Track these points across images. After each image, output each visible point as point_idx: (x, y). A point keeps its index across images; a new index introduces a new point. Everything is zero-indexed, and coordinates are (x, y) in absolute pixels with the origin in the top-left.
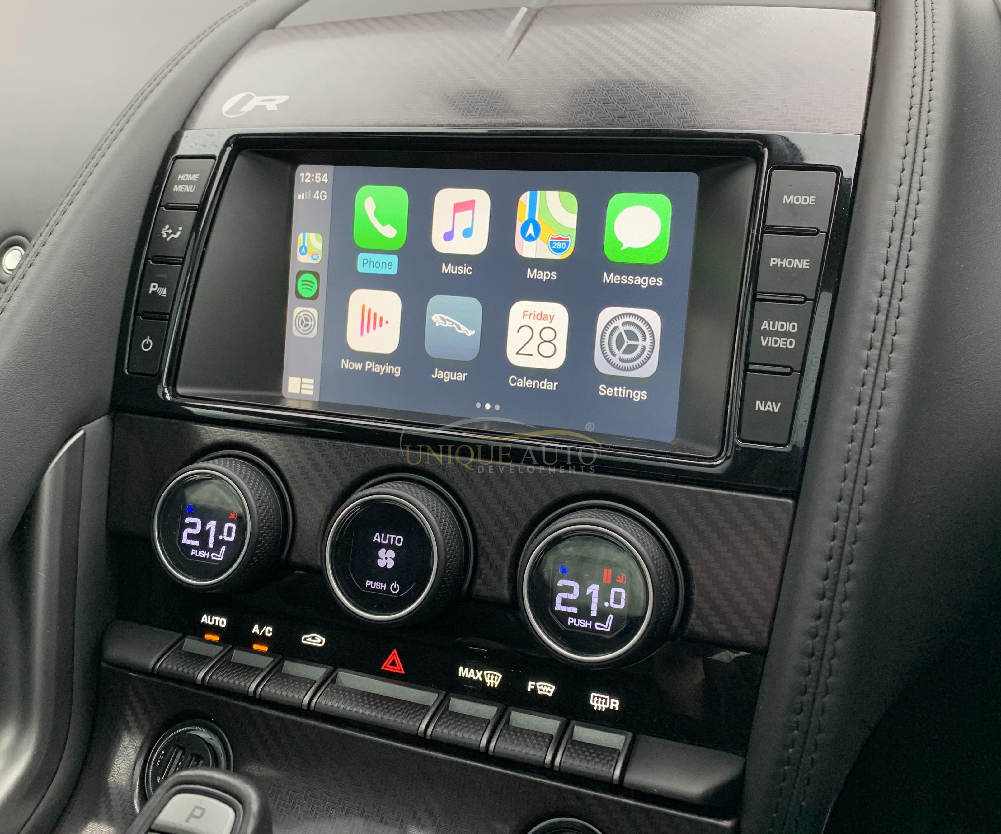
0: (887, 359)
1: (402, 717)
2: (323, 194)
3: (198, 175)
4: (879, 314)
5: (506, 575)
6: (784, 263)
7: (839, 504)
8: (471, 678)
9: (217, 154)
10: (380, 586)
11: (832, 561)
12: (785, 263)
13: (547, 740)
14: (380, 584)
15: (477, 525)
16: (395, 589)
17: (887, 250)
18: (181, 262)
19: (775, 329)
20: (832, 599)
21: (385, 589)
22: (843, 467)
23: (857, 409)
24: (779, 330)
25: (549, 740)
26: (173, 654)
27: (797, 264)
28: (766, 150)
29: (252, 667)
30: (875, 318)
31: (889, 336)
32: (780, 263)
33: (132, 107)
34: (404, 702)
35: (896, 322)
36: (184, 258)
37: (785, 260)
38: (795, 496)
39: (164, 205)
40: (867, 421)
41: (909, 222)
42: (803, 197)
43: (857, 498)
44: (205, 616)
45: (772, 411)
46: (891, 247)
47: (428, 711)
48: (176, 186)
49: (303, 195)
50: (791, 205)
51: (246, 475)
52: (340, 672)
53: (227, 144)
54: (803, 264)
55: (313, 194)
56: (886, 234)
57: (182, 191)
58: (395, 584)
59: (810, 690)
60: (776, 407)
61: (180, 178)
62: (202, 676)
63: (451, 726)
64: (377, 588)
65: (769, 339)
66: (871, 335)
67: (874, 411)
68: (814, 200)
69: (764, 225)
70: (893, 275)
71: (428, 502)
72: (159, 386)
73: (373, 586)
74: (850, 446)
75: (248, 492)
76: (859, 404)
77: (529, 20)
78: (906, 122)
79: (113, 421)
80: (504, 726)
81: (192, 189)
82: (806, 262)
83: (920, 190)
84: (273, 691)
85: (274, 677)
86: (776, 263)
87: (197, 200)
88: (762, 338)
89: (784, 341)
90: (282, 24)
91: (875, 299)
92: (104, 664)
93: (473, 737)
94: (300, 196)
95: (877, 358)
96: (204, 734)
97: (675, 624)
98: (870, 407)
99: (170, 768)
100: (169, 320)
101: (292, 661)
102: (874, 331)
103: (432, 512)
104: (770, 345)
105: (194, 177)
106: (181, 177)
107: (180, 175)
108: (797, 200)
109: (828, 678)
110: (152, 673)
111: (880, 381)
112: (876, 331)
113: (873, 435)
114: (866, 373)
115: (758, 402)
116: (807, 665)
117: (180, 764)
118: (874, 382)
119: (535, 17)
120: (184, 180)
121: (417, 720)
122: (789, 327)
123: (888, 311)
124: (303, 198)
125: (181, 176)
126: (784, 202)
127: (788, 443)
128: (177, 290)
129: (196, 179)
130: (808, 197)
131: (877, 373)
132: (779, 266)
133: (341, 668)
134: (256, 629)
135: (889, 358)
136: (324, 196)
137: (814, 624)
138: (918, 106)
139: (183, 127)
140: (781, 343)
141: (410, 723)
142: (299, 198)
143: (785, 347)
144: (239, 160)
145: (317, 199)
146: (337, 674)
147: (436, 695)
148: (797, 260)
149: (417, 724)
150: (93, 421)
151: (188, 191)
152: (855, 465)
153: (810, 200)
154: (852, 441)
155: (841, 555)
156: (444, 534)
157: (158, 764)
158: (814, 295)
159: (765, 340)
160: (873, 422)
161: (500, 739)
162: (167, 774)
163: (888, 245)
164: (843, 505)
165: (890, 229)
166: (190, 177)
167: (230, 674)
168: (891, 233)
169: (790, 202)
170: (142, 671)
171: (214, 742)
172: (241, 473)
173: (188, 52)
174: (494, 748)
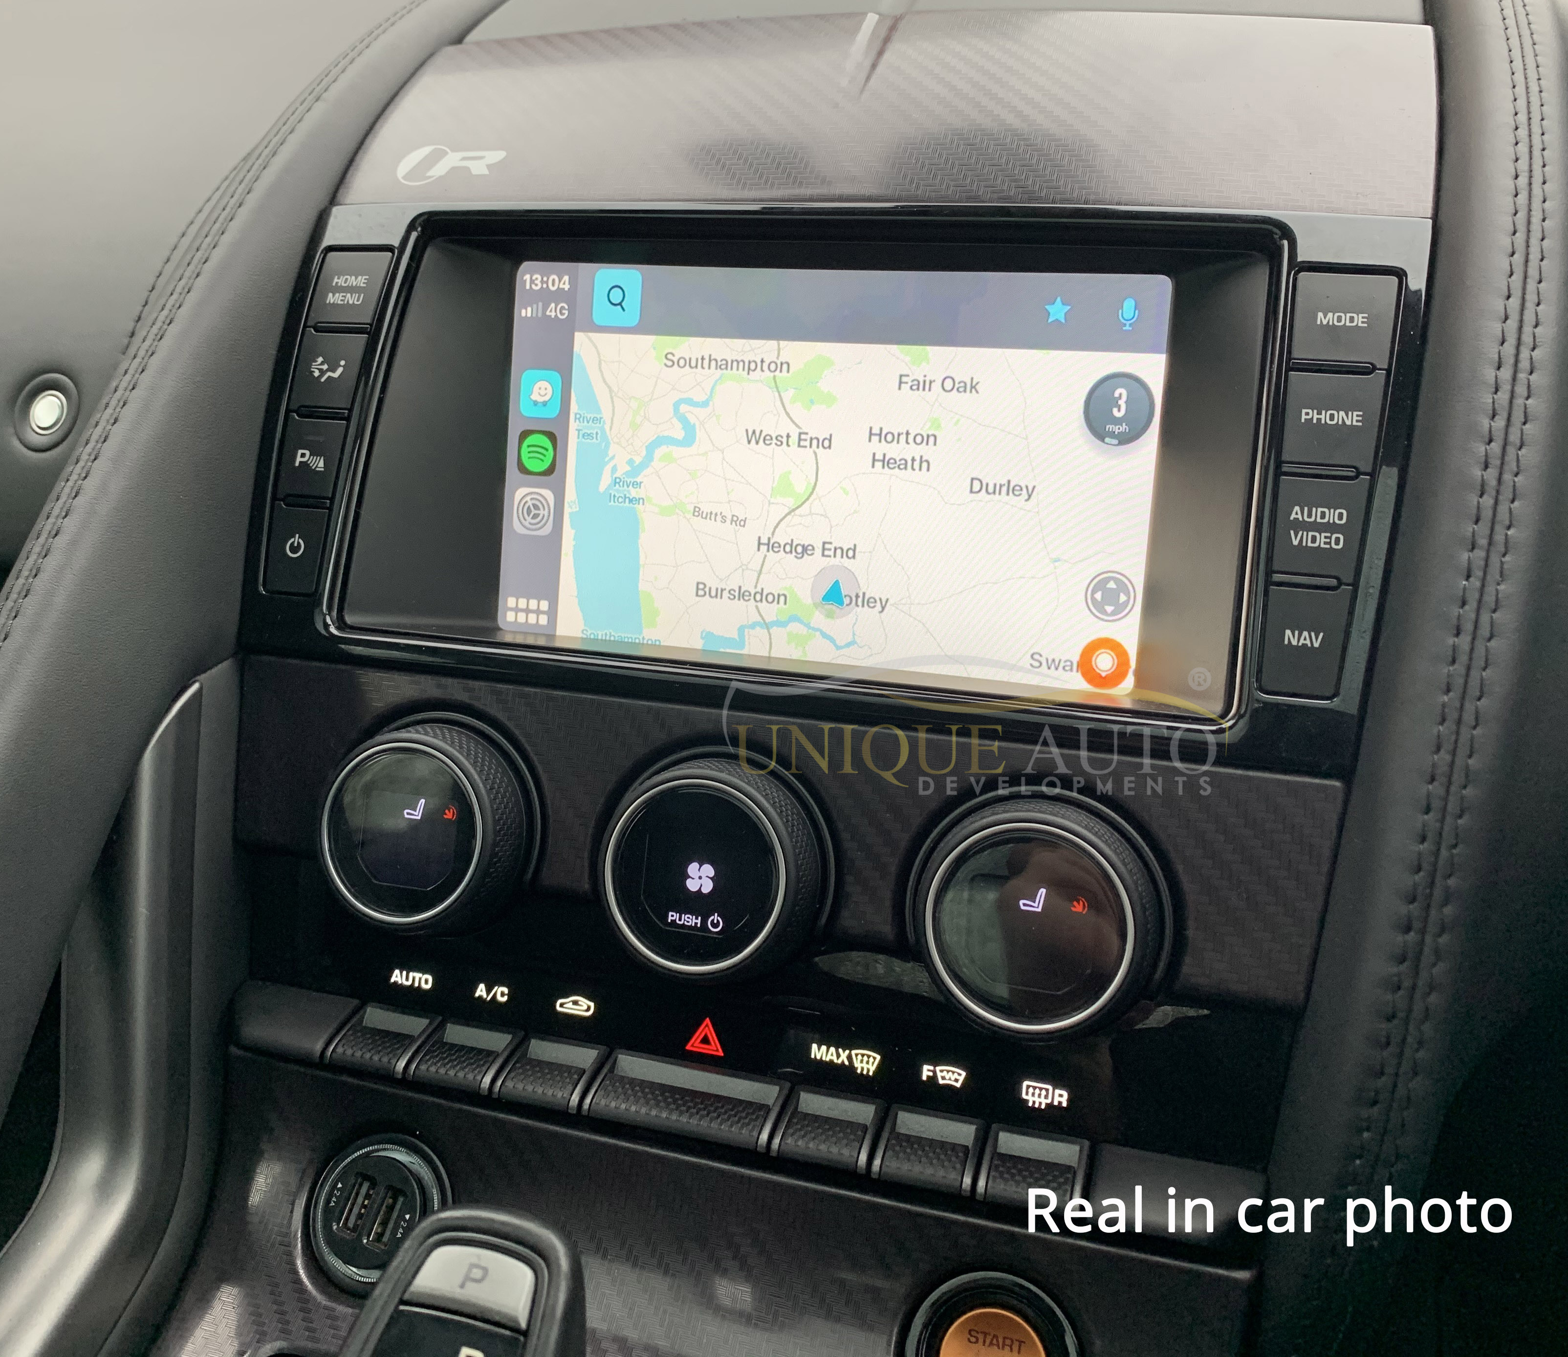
0: (1498, 565)
1: (729, 1123)
2: (563, 308)
3: (367, 277)
4: (1485, 497)
5: (888, 903)
6: (1322, 417)
7: (1430, 787)
8: (831, 1061)
9: (396, 243)
10: (691, 920)
11: (1422, 874)
12: (1325, 417)
13: (961, 1154)
14: (691, 917)
15: (841, 826)
16: (715, 925)
17: (1493, 398)
18: (346, 415)
19: (1313, 519)
20: (1423, 932)
21: (699, 925)
22: (1435, 731)
23: (1454, 642)
24: (1319, 520)
25: (964, 1155)
26: (351, 1032)
27: (1343, 419)
28: (1285, 243)
29: (480, 1051)
30: (1479, 502)
31: (1499, 530)
32: (1316, 416)
33: (252, 167)
34: (729, 1100)
35: (1510, 509)
36: (351, 410)
37: (1323, 412)
38: (1347, 775)
39: (313, 325)
40: (1471, 659)
41: (1525, 354)
42: (1348, 315)
43: (1458, 778)
44: (397, 972)
45: (1309, 645)
46: (1499, 393)
47: (768, 1113)
48: (331, 295)
49: (529, 309)
50: (1330, 329)
51: (469, 750)
52: (620, 1056)
53: (411, 227)
54: (1353, 419)
55: (545, 308)
56: (1489, 374)
57: (342, 303)
58: (716, 917)
59: (1389, 1070)
60: (1317, 639)
61: (337, 283)
62: (403, 1065)
63: (808, 1136)
64: (686, 923)
65: (1302, 534)
66: (1473, 529)
67: (1480, 645)
68: (1366, 320)
69: (1289, 359)
70: (1502, 435)
71: (765, 790)
72: (317, 611)
73: (680, 920)
74: (1446, 698)
75: (476, 777)
76: (1458, 634)
77: (883, 33)
78: (1510, 199)
79: (242, 668)
80: (890, 1133)
81: (358, 300)
82: (1357, 416)
83: (1538, 304)
84: (520, 1086)
85: (518, 1065)
86: (1310, 417)
87: (366, 317)
88: (1292, 532)
89: (1326, 537)
90: (474, 36)
91: (1477, 472)
92: (236, 1051)
93: (846, 1152)
94: (524, 312)
95: (1482, 563)
96: (402, 1156)
98: (1474, 639)
99: (351, 1210)
100: (330, 509)
101: (543, 1039)
102: (1476, 522)
103: (773, 805)
104: (1304, 544)
105: (361, 281)
106: (339, 281)
107: (336, 277)
108: (1339, 319)
109: (1417, 1050)
110: (321, 1063)
111: (1489, 599)
112: (1480, 523)
113: (1479, 681)
114: (1467, 586)
115: (1288, 632)
116: (1384, 1033)
117: (366, 1202)
118: (1480, 601)
119: (893, 28)
120: (343, 285)
121: (754, 1128)
122: (1334, 516)
123: (1498, 492)
124: (529, 315)
125: (338, 278)
126: (1319, 323)
127: (1335, 695)
128: (341, 460)
129: (364, 283)
130: (1355, 315)
131: (1483, 586)
132: (1315, 421)
133: (621, 1048)
134: (481, 991)
136: (564, 311)
137: (1395, 970)
138: (1527, 174)
139: (333, 200)
140: (1321, 540)
141: (743, 1132)
142: (523, 314)
143: (1328, 546)
144: (430, 254)
145: (553, 317)
146: (616, 1060)
147: (777, 1088)
148: (1342, 413)
149: (755, 1134)
150: (211, 668)
151: (351, 302)
152: (1454, 727)
153: (1360, 320)
154: (1448, 690)
155: (1435, 865)
156: (794, 840)
157: (332, 1204)
158: (1371, 466)
159: (1296, 538)
160: (1479, 662)
161: (888, 1154)
162: (347, 1219)
163: (1494, 390)
164: (1436, 789)
165: (1497, 364)
166: (352, 281)
167: (447, 1061)
168: (1498, 372)
169: (1328, 322)
170: (304, 1060)
171: (419, 1169)
172: (461, 747)
173: (333, 79)
174: (881, 1167)
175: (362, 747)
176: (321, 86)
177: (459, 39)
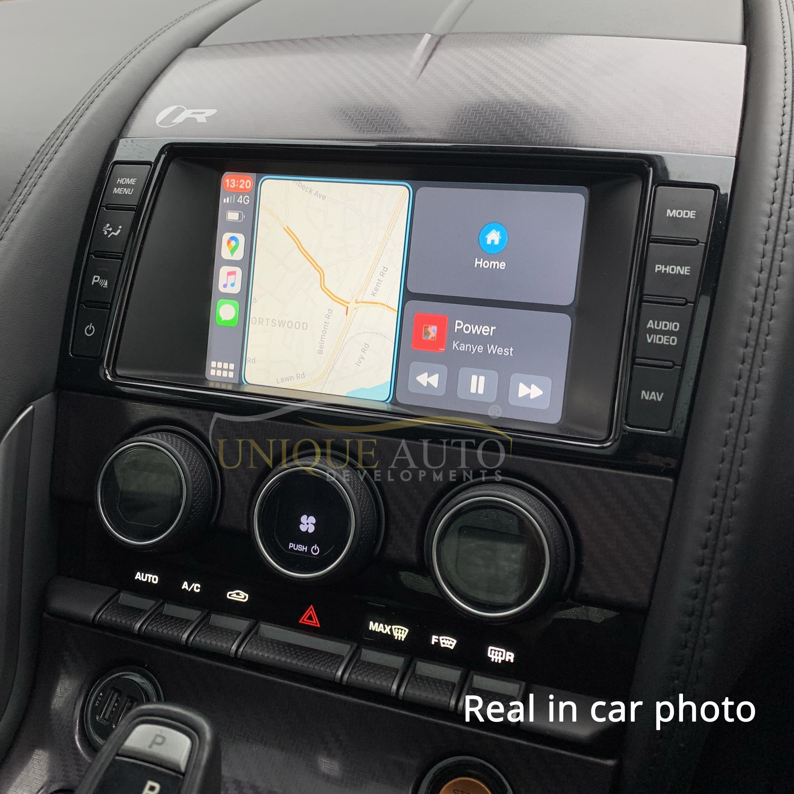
0: (761, 356)
1: (320, 665)
2: (247, 198)
3: (136, 179)
4: (754, 317)
6: (667, 269)
7: (718, 482)
8: (381, 632)
9: (153, 160)
10: (301, 548)
11: (711, 532)
12: (669, 269)
13: (451, 687)
14: (302, 546)
16: (315, 551)
17: (761, 261)
18: (121, 257)
19: (659, 328)
21: (306, 551)
22: (722, 451)
23: (734, 400)
24: (663, 328)
26: (110, 607)
27: (679, 271)
28: (651, 169)
29: (182, 620)
30: (751, 320)
31: (762, 336)
32: (664, 269)
33: (74, 116)
34: (321, 652)
35: (769, 324)
36: (124, 254)
37: (668, 267)
38: (675, 475)
39: (105, 205)
40: (743, 410)
41: (781, 236)
42: (685, 211)
43: (734, 477)
44: (139, 573)
45: (655, 400)
46: (765, 258)
47: (342, 661)
48: (115, 189)
49: (228, 199)
50: (674, 219)
51: (181, 448)
52: (261, 625)
53: (161, 152)
54: (685, 271)
55: (237, 198)
56: (760, 247)
57: (122, 193)
58: (315, 547)
59: (690, 645)
60: (660, 396)
61: (119, 182)
62: (139, 626)
63: (364, 674)
64: (299, 550)
65: (654, 336)
66: (747, 335)
67: (749, 403)
68: (694, 215)
69: (650, 236)
70: (766, 283)
72: (101, 367)
73: (296, 548)
74: (728, 432)
75: (184, 463)
76: (736, 396)
78: (777, 147)
79: (58, 399)
80: (411, 674)
81: (130, 192)
82: (687, 269)
83: (790, 208)
84: (203, 640)
85: (204, 628)
86: (660, 269)
87: (135, 202)
88: (648, 335)
89: (667, 338)
91: (751, 303)
92: (45, 615)
93: (384, 684)
95: (751, 355)
96: (137, 679)
97: (566, 587)
98: (745, 399)
99: (107, 709)
100: (110, 309)
101: (217, 614)
102: (749, 332)
103: (349, 483)
104: (654, 342)
105: (132, 181)
106: (121, 181)
107: (119, 179)
108: (679, 213)
109: (706, 634)
110: (93, 624)
111: (755, 376)
112: (751, 332)
113: (748, 423)
114: (742, 368)
115: (643, 392)
116: (687, 623)
117: (116, 705)
118: (749, 377)
119: (438, 43)
120: (123, 183)
121: (334, 667)
122: (671, 326)
123: (762, 314)
124: (228, 202)
126: (668, 215)
127: (670, 428)
128: (117, 282)
129: (134, 183)
130: (688, 212)
131: (752, 368)
132: (663, 272)
133: (263, 621)
134: (185, 585)
135: (763, 355)
136: (247, 200)
137: (694, 587)
138: (788, 133)
139: (120, 136)
140: (664, 340)
141: (328, 671)
142: (225, 201)
143: (668, 343)
144: (172, 167)
146: (259, 627)
147: (349, 646)
148: (679, 268)
149: (334, 672)
150: (40, 397)
151: (126, 193)
152: (732, 449)
153: (691, 214)
154: (730, 427)
155: (719, 527)
156: (360, 504)
157: (97, 705)
158: (694, 298)
159: (650, 337)
160: (748, 411)
161: (409, 686)
162: (105, 714)
163: (762, 256)
164: (721, 484)
165: (764, 242)
166: (128, 181)
167: (163, 625)
168: (765, 246)
169: (673, 216)
170: (83, 622)
171: (148, 687)
172: (176, 446)
173: (122, 67)
174: (404, 692)
175: (121, 444)
176: (116, 70)
177: (196, 44)
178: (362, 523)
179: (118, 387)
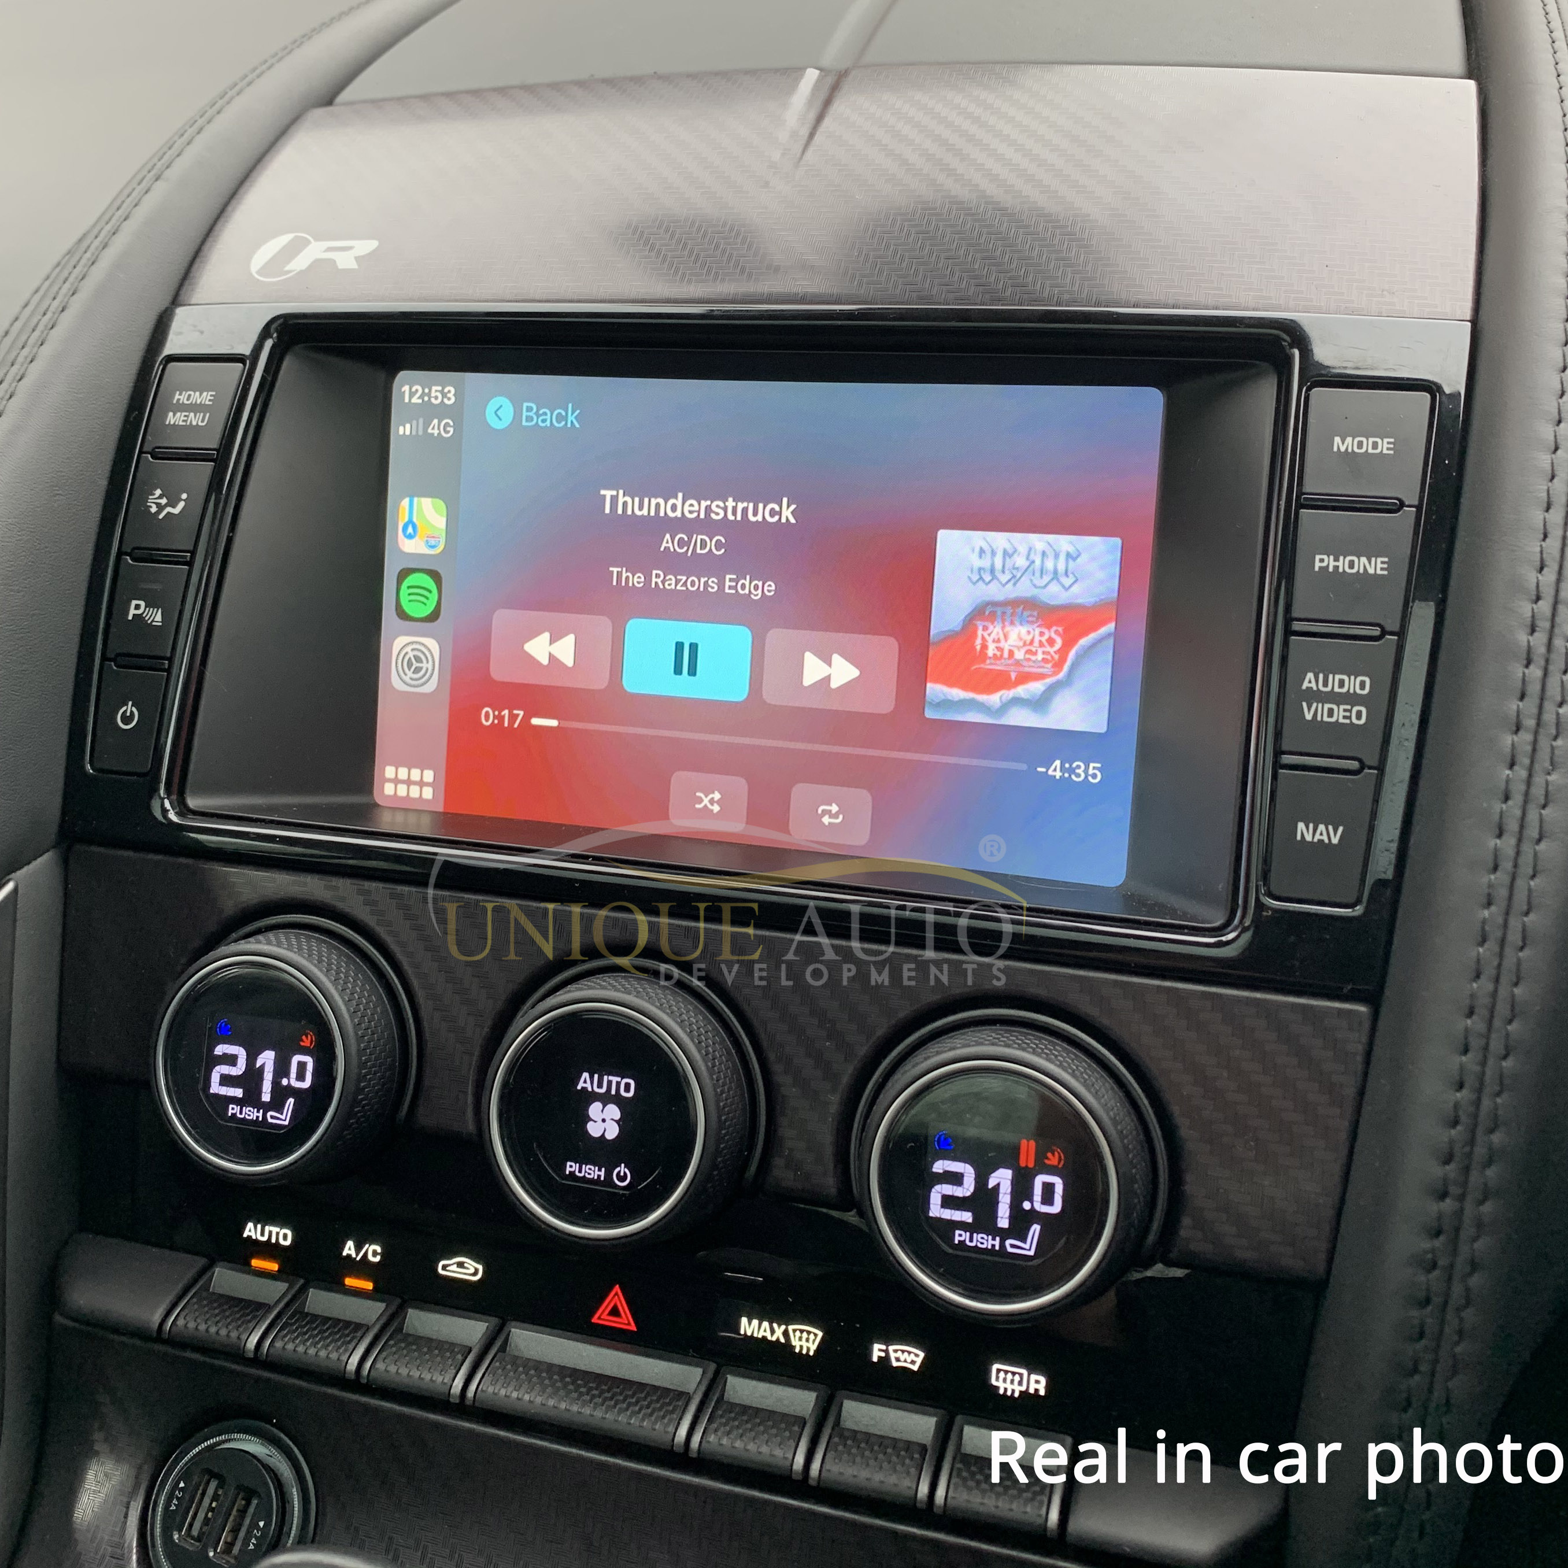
0: (1549, 750)
1: (641, 1416)
2: (447, 425)
3: (214, 393)
4: (1532, 667)
5: (828, 1150)
6: (1340, 564)
7: (1469, 1022)
8: (764, 1338)
9: (247, 352)
10: (593, 1172)
11: (1459, 1128)
12: (1343, 564)
13: (917, 1456)
14: (592, 1168)
15: (772, 1056)
16: (622, 1179)
17: (1541, 546)
18: (188, 559)
19: (1329, 689)
20: (1462, 1198)
21: (602, 1179)
22: (1474, 954)
23: (1496, 845)
24: (1337, 689)
25: (921, 1456)
26: (195, 1300)
27: (1365, 567)
28: (1296, 352)
29: (348, 1324)
30: (1524, 673)
31: (1549, 707)
32: (1332, 564)
33: (79, 261)
34: (642, 1386)
35: (1562, 682)
36: (193, 553)
37: (1341, 558)
38: (1374, 999)
39: (150, 450)
40: (1516, 866)
42: (1371, 440)
43: (1502, 1009)
45: (1326, 841)
46: (1548, 540)
47: (687, 1403)
48: (171, 414)
49: (408, 426)
50: (1348, 456)
51: (329, 964)
52: (513, 1330)
53: (265, 333)
54: (1377, 566)
55: (427, 425)
56: (1538, 516)
57: (184, 424)
58: (622, 1169)
59: (1424, 1368)
60: (1335, 834)
61: (179, 400)
62: (255, 1341)
63: (735, 1432)
64: (587, 1176)
65: (1317, 707)
66: (1518, 706)
67: (1527, 848)
68: (1392, 446)
69: (1300, 493)
70: (1552, 592)
71: (680, 1015)
72: (154, 795)
73: (580, 1171)
74: (1486, 913)
75: (338, 997)
76: (1500, 836)
79: (65, 861)
80: (833, 1429)
81: (203, 421)
82: (1382, 563)
84: (393, 1369)
85: (392, 1342)
86: (1325, 564)
87: (213, 442)
88: (1304, 704)
89: (1345, 710)
90: (346, 95)
91: (1522, 637)
92: (58, 1318)
93: (778, 1452)
94: (402, 430)
95: (1529, 748)
96: (256, 1448)
97: (1151, 1238)
98: (1520, 840)
99: (195, 1514)
100: (169, 671)
101: (422, 1309)
102: (1522, 697)
103: (690, 1034)
104: (1319, 718)
105: (205, 398)
106: (180, 397)
107: (178, 393)
108: (1360, 445)
109: (1457, 1343)
110: (159, 1338)
111: (1538, 792)
112: (1526, 699)
113: (1526, 893)
114: (1511, 776)
115: (1301, 826)
116: (1416, 1322)
117: (214, 1505)
118: (1527, 794)
119: (835, 88)
120: (186, 402)
121: (670, 1420)
122: (1354, 684)
123: (1547, 661)
124: (408, 433)
125: (180, 394)
126: (1335, 449)
127: (1358, 902)
128: (181, 613)
129: (210, 400)
130: (1379, 440)
131: (1530, 776)
132: (1331, 569)
133: (515, 1320)
134: (349, 1249)
135: (1553, 748)
136: (448, 429)
137: (1428, 1245)
139: (176, 301)
140: (1340, 714)
141: (657, 1427)
142: (401, 432)
143: (1348, 721)
144: (288, 364)
145: (436, 435)
146: (508, 1335)
147: (700, 1371)
148: (1364, 560)
149: (671, 1429)
150: (29, 863)
151: (194, 423)
152: (1497, 949)
153: (1385, 446)
154: (1489, 904)
155: (1476, 1116)
156: (715, 1077)
157: (173, 1508)
158: (1398, 625)
159: (1309, 709)
160: (1526, 868)
161: (828, 1455)
162: (191, 1525)
163: (1542, 536)
164: (1476, 1024)
165: (1545, 505)
166: (197, 398)
167: (307, 1337)
168: (1546, 514)
169: (1347, 449)
170: (140, 1333)
171: (278, 1463)
172: (320, 961)
173: (176, 154)
174: (820, 1471)
175: (204, 959)
176: (163, 161)
177: (328, 100)
178: (720, 1120)
179: (191, 835)
